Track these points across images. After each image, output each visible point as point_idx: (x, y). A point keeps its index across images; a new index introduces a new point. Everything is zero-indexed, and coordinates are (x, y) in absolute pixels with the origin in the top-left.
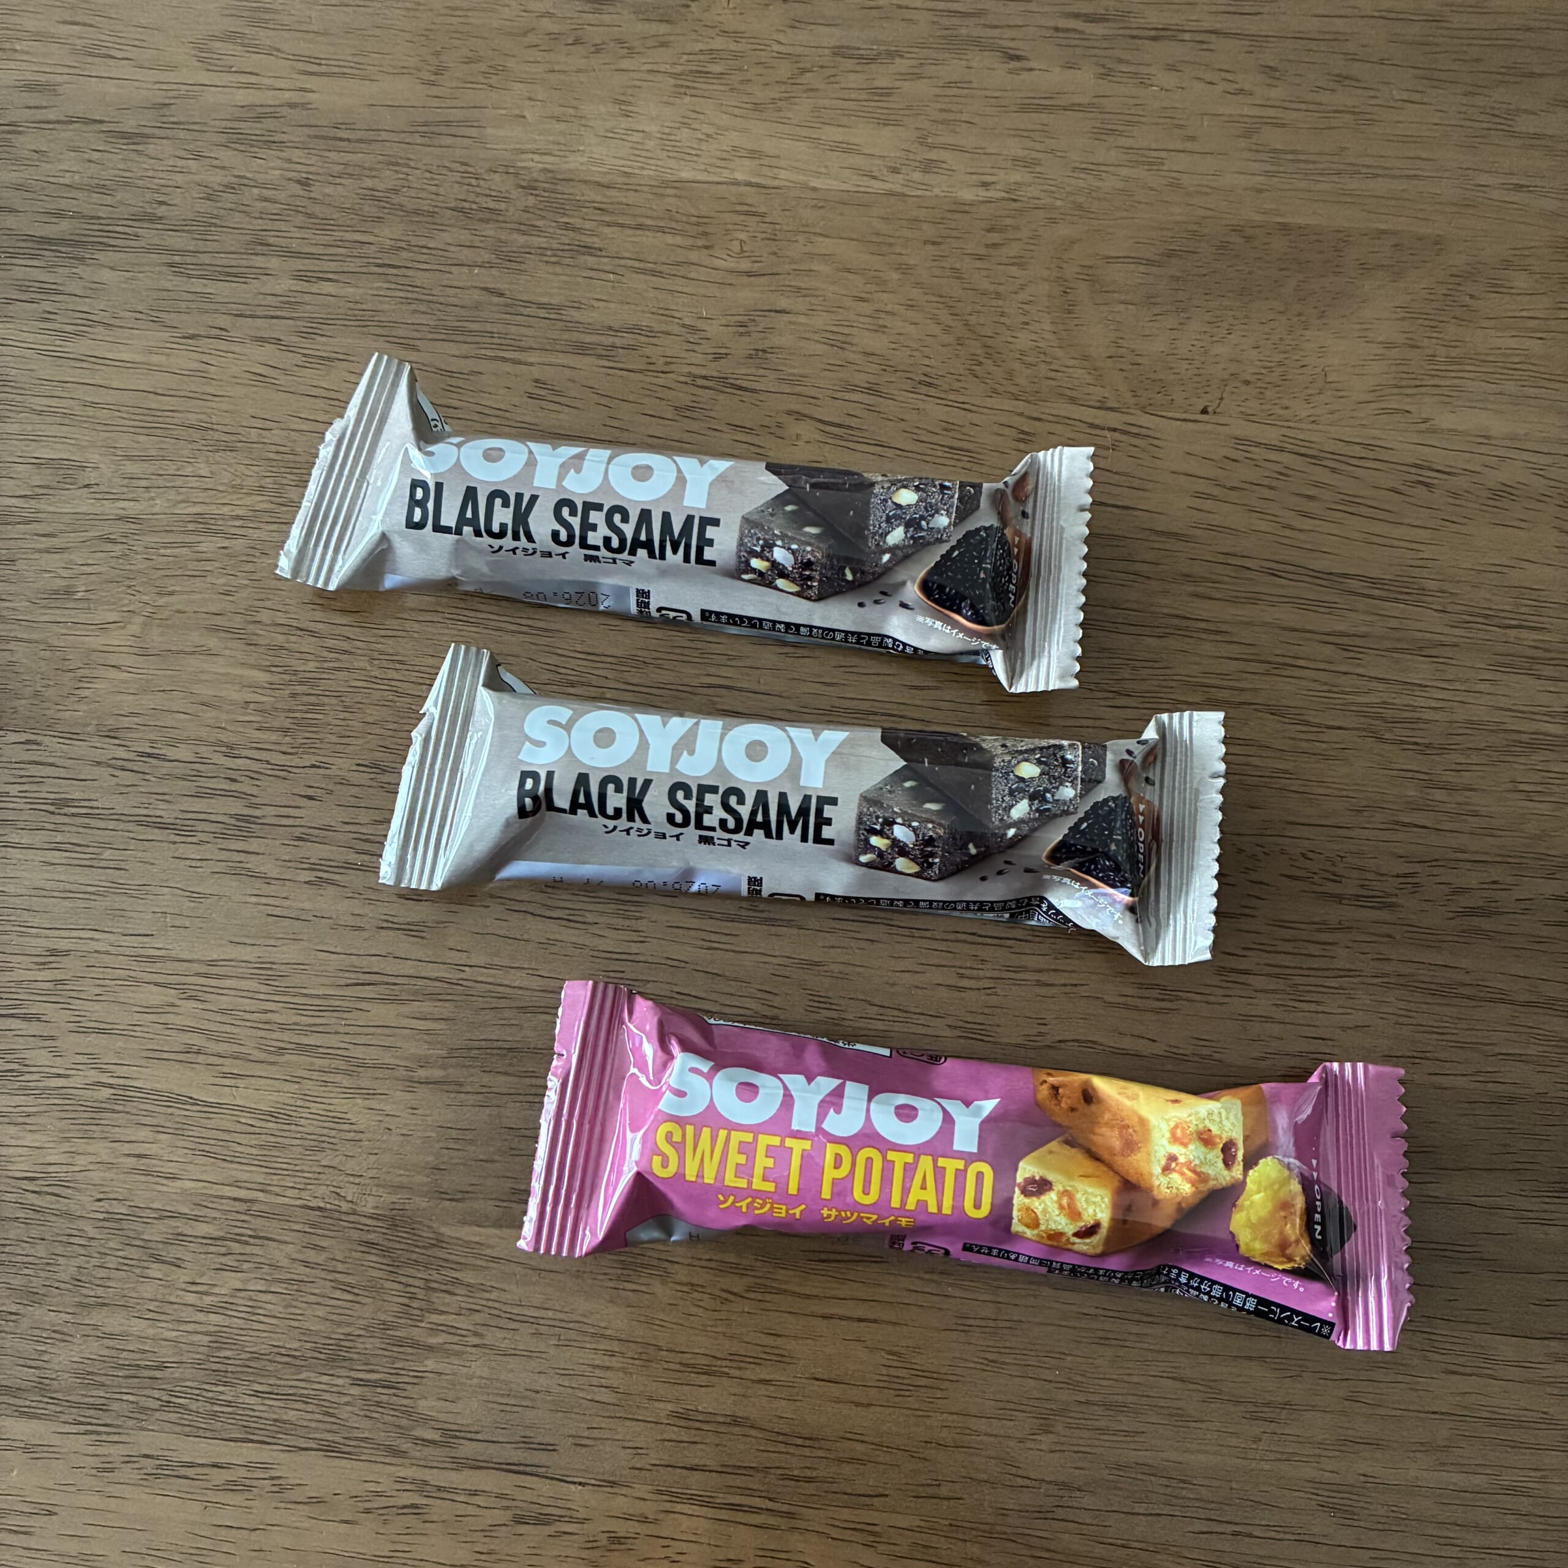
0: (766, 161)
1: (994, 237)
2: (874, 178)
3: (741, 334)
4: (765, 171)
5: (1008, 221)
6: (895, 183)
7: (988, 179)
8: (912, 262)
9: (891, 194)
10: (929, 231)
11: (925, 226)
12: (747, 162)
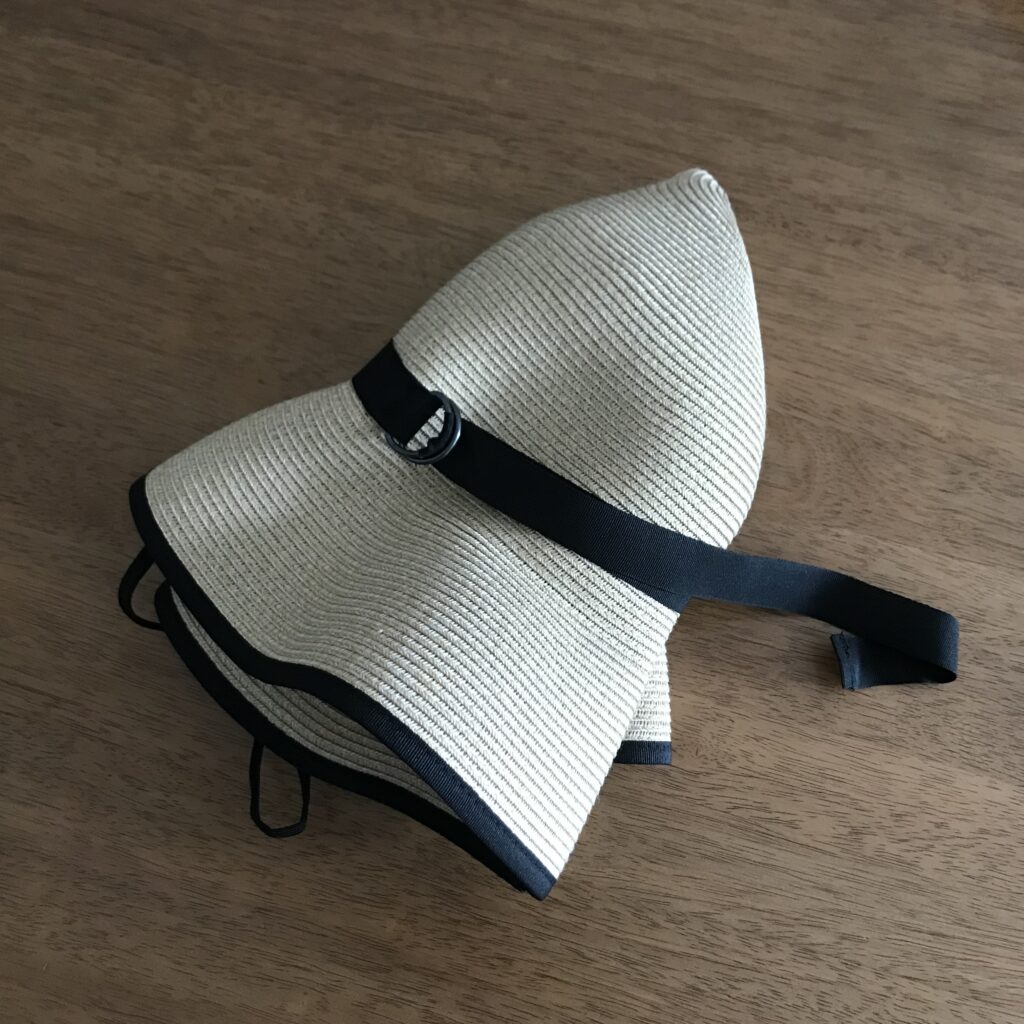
0: (944, 568)
1: (837, 508)
2: (891, 549)
3: (963, 483)
4: (945, 563)
5: (829, 515)
6: (881, 544)
7: (836, 538)
8: (878, 504)
9: (885, 540)
10: (867, 517)
11: (869, 520)
12: (954, 569)
